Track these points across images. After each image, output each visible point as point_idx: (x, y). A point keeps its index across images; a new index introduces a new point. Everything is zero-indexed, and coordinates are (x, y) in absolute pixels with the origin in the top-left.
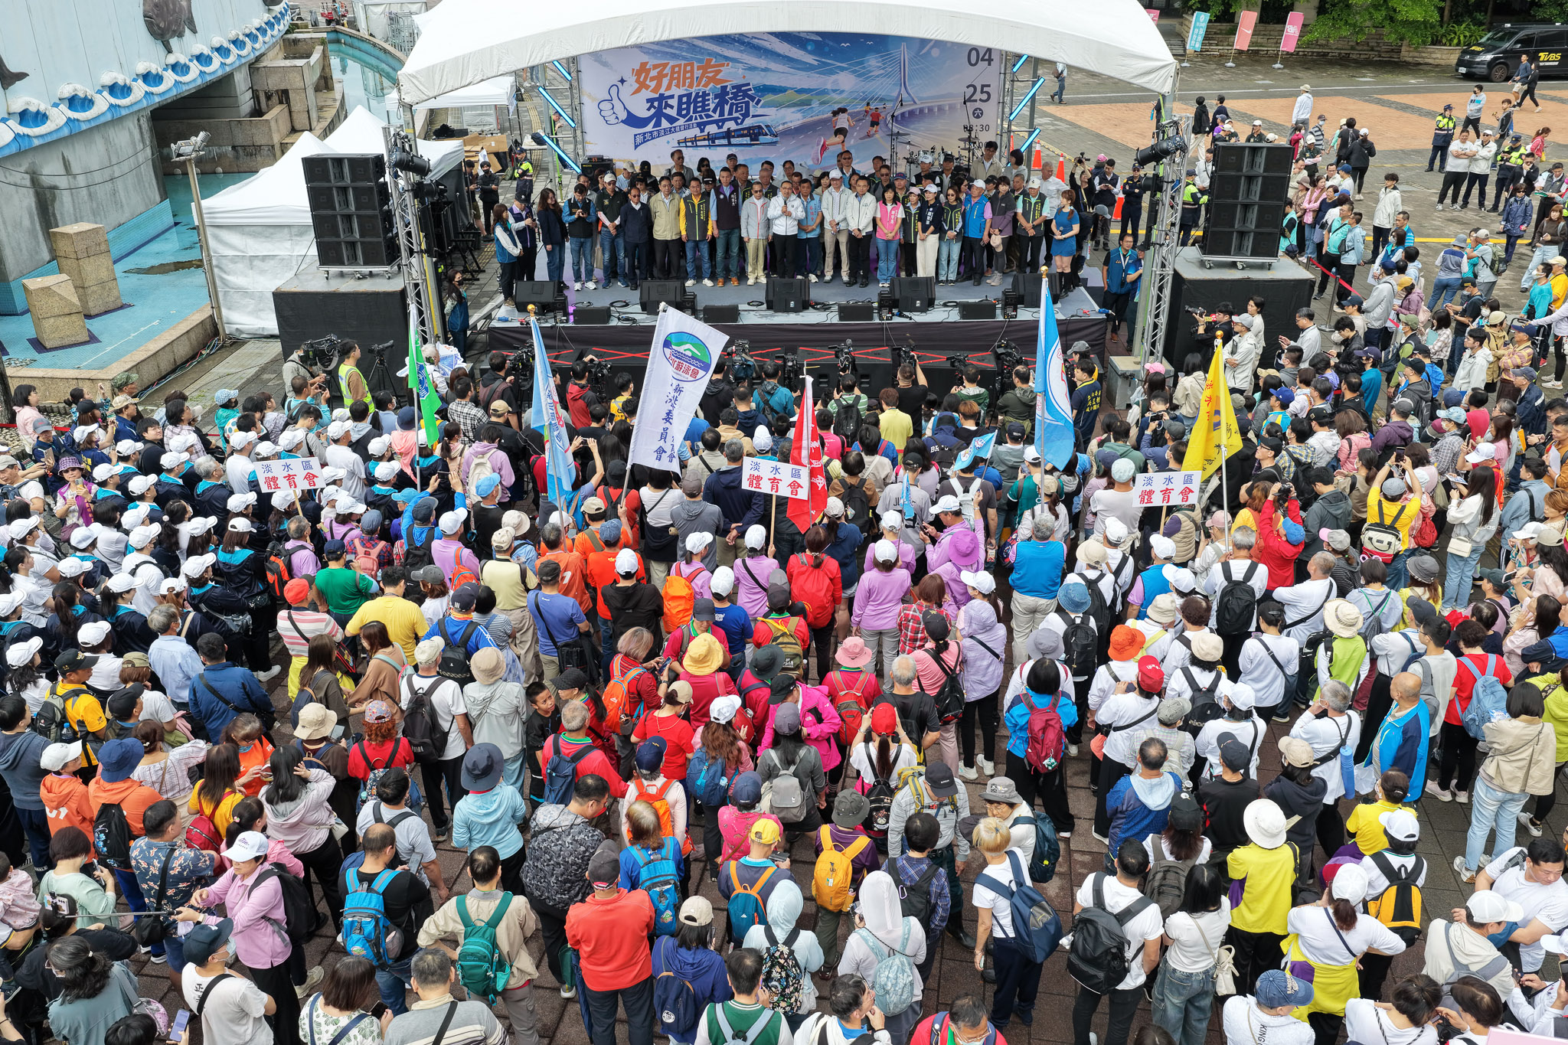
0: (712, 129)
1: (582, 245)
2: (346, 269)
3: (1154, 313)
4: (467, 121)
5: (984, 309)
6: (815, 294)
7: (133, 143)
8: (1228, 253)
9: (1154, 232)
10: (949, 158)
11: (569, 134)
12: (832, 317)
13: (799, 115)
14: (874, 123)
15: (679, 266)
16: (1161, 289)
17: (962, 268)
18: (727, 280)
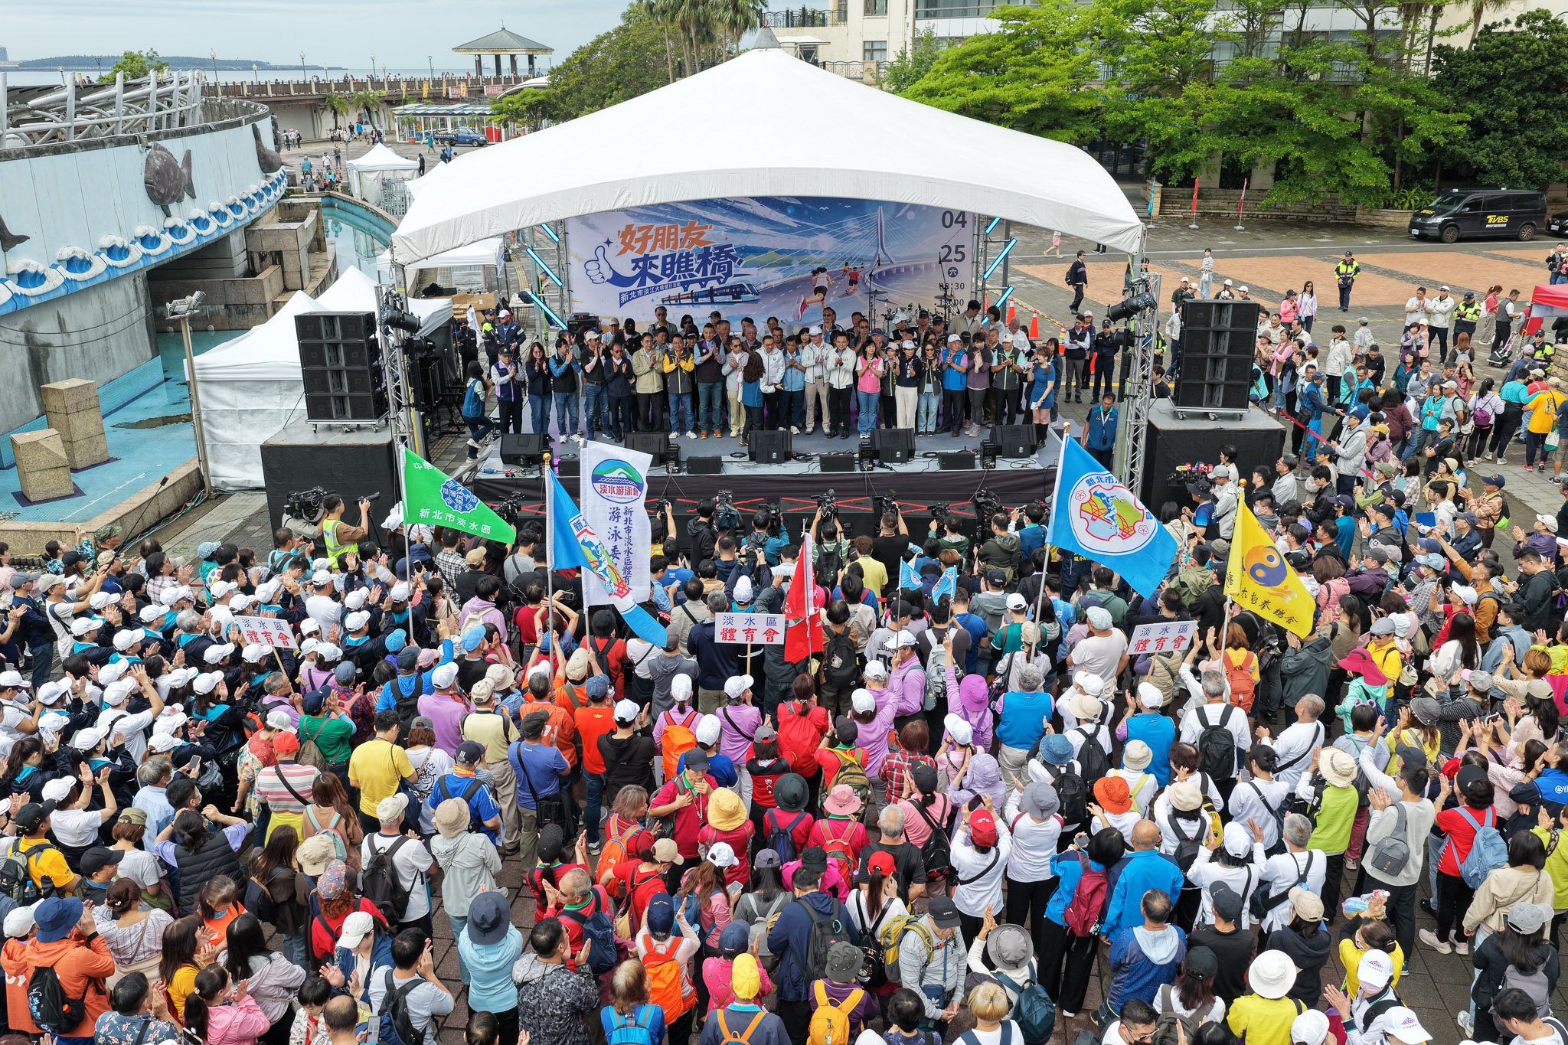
0: (695, 288)
1: (566, 399)
2: (333, 423)
3: (1130, 462)
4: (455, 281)
5: (963, 460)
6: (797, 446)
7: (128, 303)
8: (1201, 405)
9: (1128, 385)
10: (924, 314)
11: (556, 293)
12: (814, 468)
13: (780, 275)
14: (853, 282)
15: (662, 420)
16: (1136, 439)
17: (941, 420)
18: (710, 432)
